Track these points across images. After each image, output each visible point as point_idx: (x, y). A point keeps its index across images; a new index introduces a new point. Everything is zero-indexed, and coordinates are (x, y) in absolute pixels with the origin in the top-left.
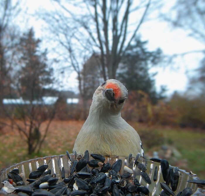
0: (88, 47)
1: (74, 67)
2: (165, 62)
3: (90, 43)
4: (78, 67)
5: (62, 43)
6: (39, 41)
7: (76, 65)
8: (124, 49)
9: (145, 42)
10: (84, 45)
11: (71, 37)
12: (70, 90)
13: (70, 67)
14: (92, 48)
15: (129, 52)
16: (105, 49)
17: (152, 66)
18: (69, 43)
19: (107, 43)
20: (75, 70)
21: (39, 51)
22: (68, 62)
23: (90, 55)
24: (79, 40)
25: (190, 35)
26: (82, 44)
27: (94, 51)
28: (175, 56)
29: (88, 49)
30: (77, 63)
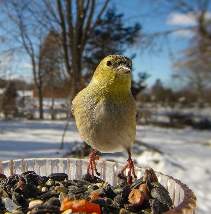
0: (44, 23)
1: (27, 48)
2: (143, 42)
3: (47, 17)
4: (32, 49)
5: (10, 16)
7: (29, 46)
8: (92, 25)
9: (121, 16)
10: (40, 19)
11: (23, 9)
12: (21, 79)
13: (21, 48)
14: (51, 24)
15: (99, 28)
16: (67, 26)
18: (20, 17)
19: (70, 18)
20: (28, 52)
22: (19, 42)
23: (48, 32)
24: (33, 13)
26: (36, 18)
27: (52, 27)
28: (157, 35)
29: (45, 26)
30: (31, 44)
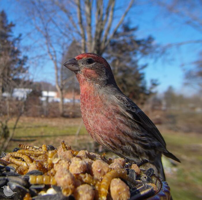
0: (67, 34)
2: (157, 52)
3: (70, 29)
4: (55, 56)
5: (38, 29)
6: (12, 25)
7: (53, 54)
9: (134, 29)
10: (64, 31)
11: (49, 21)
13: (46, 55)
14: (72, 35)
17: (142, 57)
18: (46, 29)
20: (52, 59)
21: (11, 36)
22: (44, 50)
23: (70, 43)
24: (57, 25)
25: (188, 23)
26: (60, 30)
28: (170, 46)
29: (66, 36)
30: (55, 52)
